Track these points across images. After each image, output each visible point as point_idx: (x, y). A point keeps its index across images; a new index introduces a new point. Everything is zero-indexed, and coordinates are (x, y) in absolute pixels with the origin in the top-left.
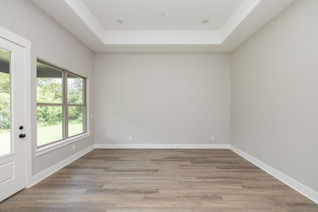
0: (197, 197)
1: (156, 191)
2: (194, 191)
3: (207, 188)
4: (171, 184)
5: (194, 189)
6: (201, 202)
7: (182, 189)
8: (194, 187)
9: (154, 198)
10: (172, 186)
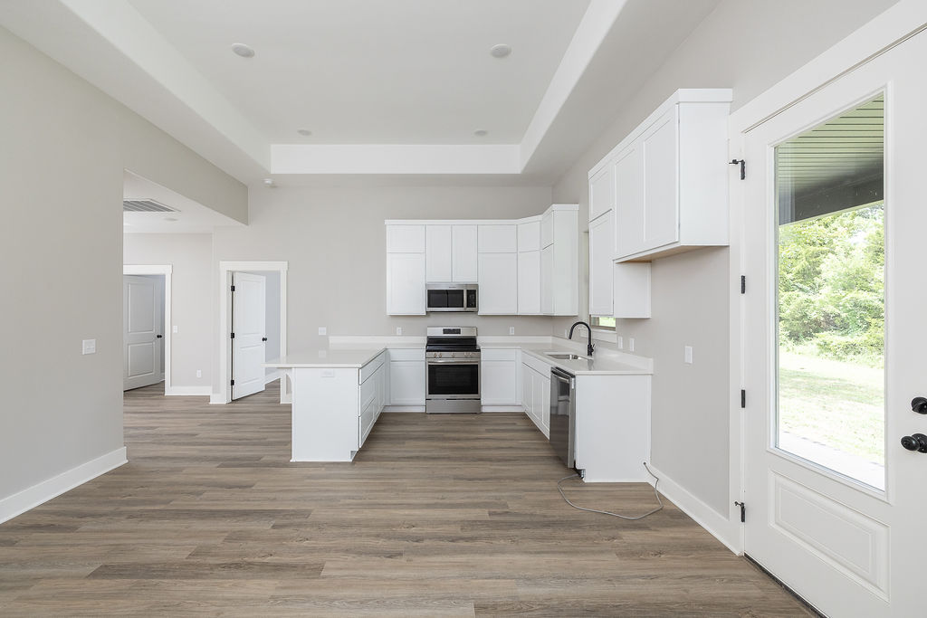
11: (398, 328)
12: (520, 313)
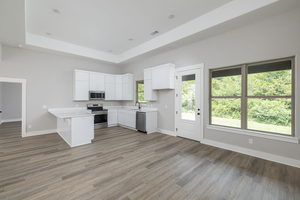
0: (116, 177)
1: (149, 167)
2: (121, 181)
3: (110, 190)
4: (145, 177)
5: (122, 183)
6: (111, 175)
7: (132, 177)
8: (123, 184)
9: (144, 163)
10: (143, 175)
11: (77, 105)
12: (117, 99)
